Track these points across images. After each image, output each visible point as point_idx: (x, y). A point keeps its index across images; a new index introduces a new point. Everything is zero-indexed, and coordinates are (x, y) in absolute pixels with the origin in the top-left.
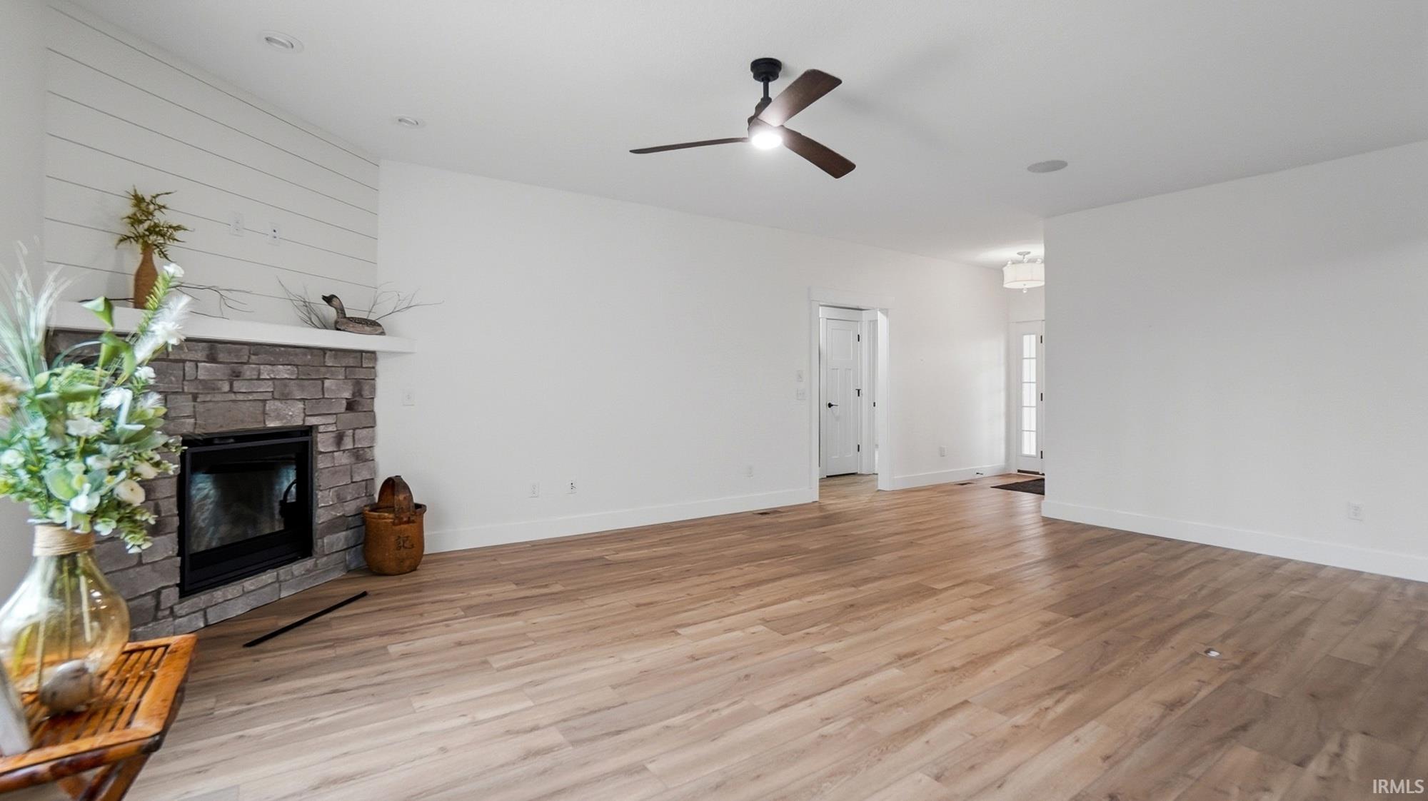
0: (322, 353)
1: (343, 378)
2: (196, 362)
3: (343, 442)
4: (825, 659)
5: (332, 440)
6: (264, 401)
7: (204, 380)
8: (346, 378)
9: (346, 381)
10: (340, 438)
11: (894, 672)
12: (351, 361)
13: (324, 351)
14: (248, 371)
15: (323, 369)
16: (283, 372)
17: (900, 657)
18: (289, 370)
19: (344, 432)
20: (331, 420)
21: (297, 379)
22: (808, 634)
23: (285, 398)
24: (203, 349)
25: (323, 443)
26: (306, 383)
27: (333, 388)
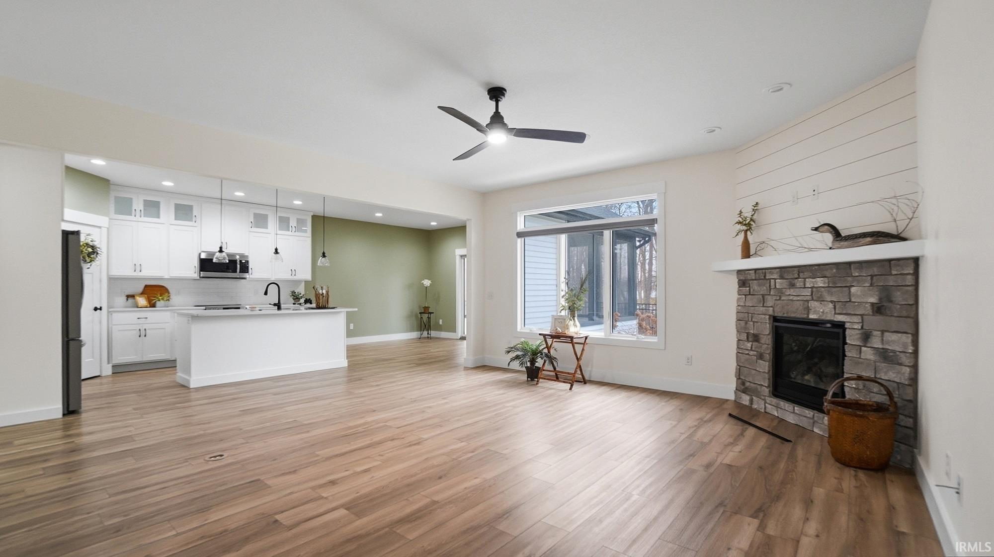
0: (848, 266)
1: (869, 285)
2: (775, 279)
3: (869, 340)
4: (460, 440)
5: (858, 336)
6: (808, 301)
7: (779, 288)
8: (872, 285)
9: (871, 288)
10: (866, 337)
11: (425, 436)
12: (875, 270)
13: (849, 264)
14: (799, 283)
15: (849, 279)
16: (820, 282)
17: (418, 444)
18: (822, 280)
19: (871, 332)
20: (857, 319)
21: (829, 287)
22: (473, 452)
23: (821, 300)
24: (777, 273)
25: (852, 337)
26: (834, 290)
27: (859, 293)
